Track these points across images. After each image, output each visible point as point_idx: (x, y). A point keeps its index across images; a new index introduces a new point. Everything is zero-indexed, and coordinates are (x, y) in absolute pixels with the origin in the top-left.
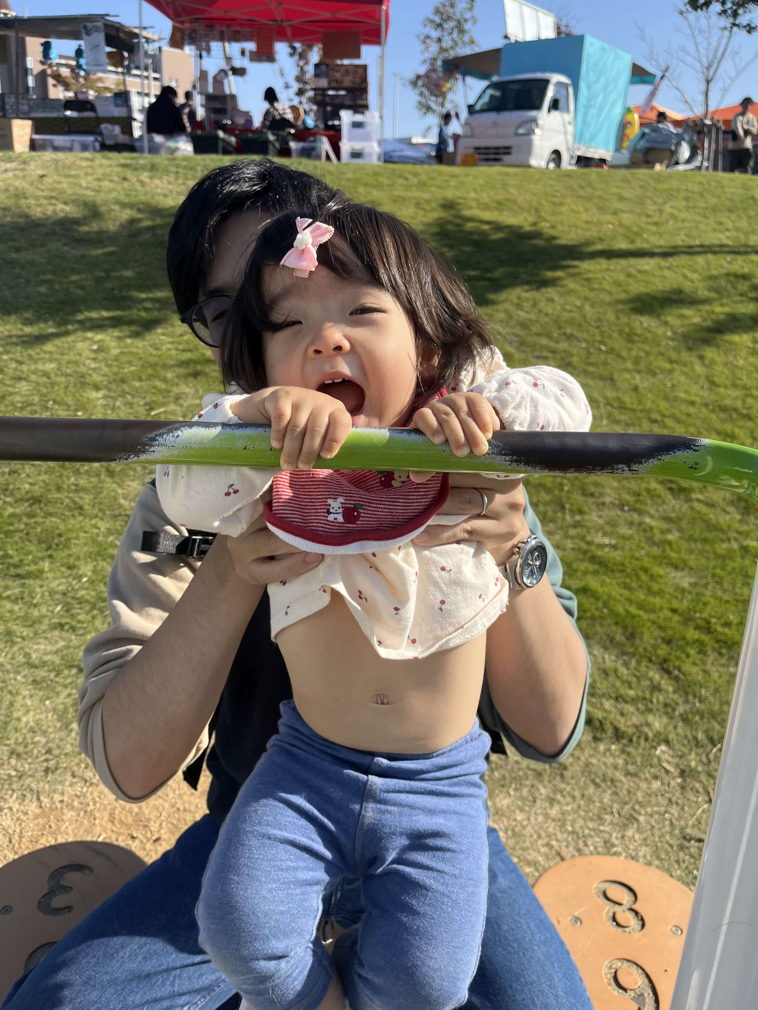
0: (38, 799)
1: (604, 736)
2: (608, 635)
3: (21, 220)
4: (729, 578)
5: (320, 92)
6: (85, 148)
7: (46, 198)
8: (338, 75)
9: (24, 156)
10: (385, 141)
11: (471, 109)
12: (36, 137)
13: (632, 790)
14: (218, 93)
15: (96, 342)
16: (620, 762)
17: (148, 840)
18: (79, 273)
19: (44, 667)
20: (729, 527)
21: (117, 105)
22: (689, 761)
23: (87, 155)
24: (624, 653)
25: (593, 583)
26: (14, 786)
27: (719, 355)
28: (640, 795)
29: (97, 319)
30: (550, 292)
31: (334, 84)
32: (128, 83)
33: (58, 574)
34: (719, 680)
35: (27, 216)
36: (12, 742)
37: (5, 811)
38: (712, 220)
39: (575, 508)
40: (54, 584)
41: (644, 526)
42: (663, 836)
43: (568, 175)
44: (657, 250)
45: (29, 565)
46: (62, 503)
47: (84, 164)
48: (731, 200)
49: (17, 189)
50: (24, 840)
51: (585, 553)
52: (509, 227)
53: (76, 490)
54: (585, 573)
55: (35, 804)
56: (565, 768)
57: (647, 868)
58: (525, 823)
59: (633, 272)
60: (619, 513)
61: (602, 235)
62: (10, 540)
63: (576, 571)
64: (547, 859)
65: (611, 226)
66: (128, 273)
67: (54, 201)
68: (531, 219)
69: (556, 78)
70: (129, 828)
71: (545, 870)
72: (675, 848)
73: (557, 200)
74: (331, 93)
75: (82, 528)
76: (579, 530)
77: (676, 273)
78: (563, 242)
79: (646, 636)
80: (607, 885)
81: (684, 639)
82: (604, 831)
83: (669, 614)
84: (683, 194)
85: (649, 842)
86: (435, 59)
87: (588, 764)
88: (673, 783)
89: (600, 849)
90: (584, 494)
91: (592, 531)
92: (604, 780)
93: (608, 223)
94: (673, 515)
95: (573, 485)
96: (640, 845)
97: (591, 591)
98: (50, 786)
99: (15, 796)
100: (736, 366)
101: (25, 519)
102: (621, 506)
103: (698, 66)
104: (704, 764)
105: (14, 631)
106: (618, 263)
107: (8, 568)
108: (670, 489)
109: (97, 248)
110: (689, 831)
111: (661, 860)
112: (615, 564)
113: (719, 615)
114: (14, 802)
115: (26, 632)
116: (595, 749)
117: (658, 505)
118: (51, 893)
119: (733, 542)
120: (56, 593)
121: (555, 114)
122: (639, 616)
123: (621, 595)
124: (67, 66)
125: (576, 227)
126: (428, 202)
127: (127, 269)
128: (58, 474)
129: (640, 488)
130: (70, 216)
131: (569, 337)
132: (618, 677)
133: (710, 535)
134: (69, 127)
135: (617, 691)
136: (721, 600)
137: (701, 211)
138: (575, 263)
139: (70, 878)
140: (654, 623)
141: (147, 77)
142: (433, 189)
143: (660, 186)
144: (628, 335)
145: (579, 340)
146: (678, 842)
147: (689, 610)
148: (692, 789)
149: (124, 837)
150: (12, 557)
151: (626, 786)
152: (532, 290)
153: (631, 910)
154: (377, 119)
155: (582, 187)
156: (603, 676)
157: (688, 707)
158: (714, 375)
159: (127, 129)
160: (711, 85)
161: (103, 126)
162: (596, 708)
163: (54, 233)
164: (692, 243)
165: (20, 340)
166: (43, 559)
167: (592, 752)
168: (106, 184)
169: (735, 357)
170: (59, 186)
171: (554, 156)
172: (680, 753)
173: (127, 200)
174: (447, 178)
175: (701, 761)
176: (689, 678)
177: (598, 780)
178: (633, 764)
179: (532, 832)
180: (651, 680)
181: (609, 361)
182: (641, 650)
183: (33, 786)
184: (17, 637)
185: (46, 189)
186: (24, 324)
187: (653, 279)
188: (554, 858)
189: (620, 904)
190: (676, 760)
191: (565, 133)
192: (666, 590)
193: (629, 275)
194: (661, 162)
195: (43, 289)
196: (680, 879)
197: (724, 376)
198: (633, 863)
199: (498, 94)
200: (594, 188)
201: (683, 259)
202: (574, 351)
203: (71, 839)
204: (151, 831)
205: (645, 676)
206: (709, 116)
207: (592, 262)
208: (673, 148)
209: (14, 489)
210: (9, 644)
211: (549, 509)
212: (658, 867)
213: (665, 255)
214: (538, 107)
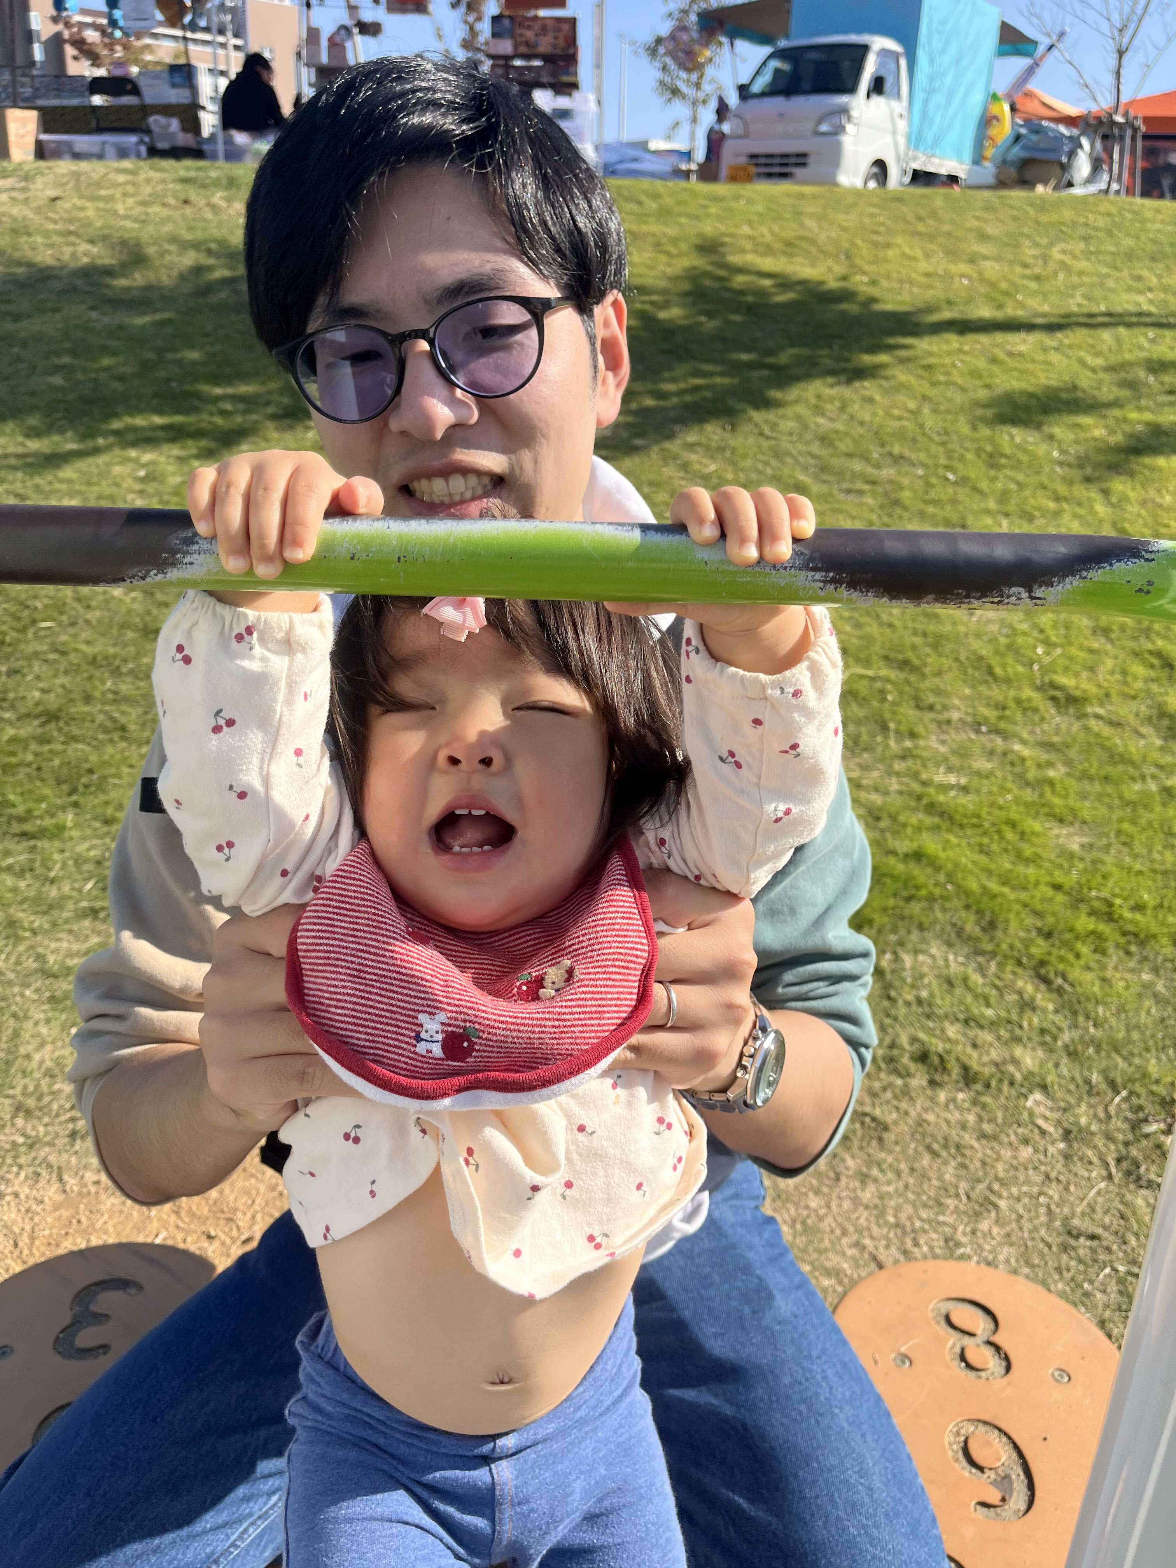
0: (61, 1180)
1: (946, 1078)
2: (954, 925)
3: (20, 270)
4: (1143, 838)
5: (502, 62)
6: (123, 153)
7: (60, 233)
8: (529, 35)
9: (26, 168)
10: (606, 145)
11: (743, 91)
12: (44, 137)
13: (988, 1160)
14: (336, 64)
15: (144, 466)
16: (971, 1118)
17: (234, 1241)
18: (114, 353)
19: (67, 975)
20: (1144, 758)
21: (174, 86)
22: (1076, 1116)
23: (126, 164)
24: (978, 952)
25: (931, 844)
26: (22, 1160)
27: (1134, 488)
28: (1000, 1167)
29: (143, 429)
30: (868, 387)
31: (523, 49)
32: (192, 54)
33: (88, 832)
34: (1126, 994)
35: (30, 265)
36: (18, 1091)
37: (8, 1198)
38: (1125, 273)
39: (903, 728)
40: (82, 848)
41: (1010, 757)
42: (1036, 1229)
43: (898, 199)
44: (1039, 321)
45: (41, 817)
46: (93, 721)
47: (121, 178)
48: (1155, 242)
49: (15, 220)
50: (37, 1242)
51: (919, 798)
52: (803, 282)
53: (115, 701)
54: (919, 829)
55: (55, 1186)
56: (886, 1128)
57: (1013, 1277)
58: (822, 1212)
59: (1001, 355)
60: (973, 736)
61: (951, 295)
62: (10, 779)
63: (904, 826)
64: (857, 1266)
65: (965, 282)
66: (194, 355)
67: (72, 239)
68: (839, 269)
69: (879, 43)
70: (204, 1224)
71: (854, 1283)
72: (1055, 1249)
73: (880, 239)
74: (518, 63)
75: (125, 759)
76: (910, 762)
77: (1068, 356)
78: (889, 307)
79: (1013, 926)
80: (951, 1305)
81: (1071, 930)
82: (945, 1224)
83: (1049, 892)
84: (1081, 231)
85: (1014, 1239)
86: (685, 12)
87: (920, 1122)
88: (1051, 1150)
89: (938, 1251)
90: (918, 707)
91: (930, 765)
92: (946, 1147)
93: (962, 276)
94: (1056, 739)
95: (901, 693)
96: (1001, 1244)
97: (928, 857)
98: (79, 1160)
99: (23, 1174)
100: (1160, 506)
101: (34, 746)
102: (976, 726)
103: (1105, 27)
104: (1100, 1121)
105: (20, 921)
106: (977, 342)
107: (8, 822)
108: (1053, 698)
109: (143, 314)
110: (1076, 1222)
111: (1033, 1266)
112: (965, 816)
113: (1125, 894)
114: (21, 1185)
115: (39, 922)
116: (932, 1099)
117: (1034, 724)
118: (76, 1324)
119: (1149, 780)
120: (86, 861)
121: (878, 101)
122: (1003, 895)
123: (974, 863)
124: (96, 27)
125: (911, 282)
126: (674, 241)
127: (192, 347)
128: (86, 675)
129: (1006, 698)
130: (99, 262)
131: (897, 460)
132: (968, 988)
133: (1115, 771)
134: (98, 122)
135: (968, 1010)
136: (1130, 870)
137: (1108, 258)
138: (909, 341)
139: (106, 1301)
140: (1025, 905)
141: (223, 46)
142: (683, 220)
143: (1044, 218)
144: (991, 456)
145: (913, 465)
146: (1060, 1240)
147: (1081, 886)
148: (1081, 1159)
149: (195, 1237)
150: (14, 806)
151: (980, 1155)
152: (839, 383)
153: (989, 1343)
154: (593, 106)
155: (920, 219)
156: (946, 986)
157: (1076, 1034)
158: (1125, 520)
159: (192, 125)
160: (1126, 58)
161: (152, 119)
162: (934, 1036)
163: (74, 289)
164: (1094, 309)
165: (20, 463)
166: (63, 808)
167: (928, 1104)
168: (156, 210)
169: (1159, 491)
170: (81, 215)
171: (875, 170)
172: (1062, 1104)
173: (189, 237)
174: (705, 202)
175: (1095, 1116)
176: (1079, 990)
177: (935, 1146)
178: (990, 1121)
179: (834, 1225)
180: (1020, 993)
181: (960, 497)
182: (1004, 947)
183: (52, 1159)
184: (24, 929)
185: (61, 218)
186: (27, 436)
187: (1030, 366)
188: (866, 1265)
189: (972, 1335)
190: (1057, 1115)
191: (894, 133)
192: (1045, 855)
193: (994, 360)
194: (1045, 183)
195: (57, 380)
196: (1062, 1295)
197: (1141, 521)
198: (991, 1270)
199: (786, 67)
200: (940, 220)
201: (1079, 336)
202: (905, 481)
203: (111, 1241)
204: (238, 1227)
205: (1011, 987)
206: (1121, 110)
207: (935, 338)
208: (1064, 160)
209: (16, 699)
210: (11, 941)
211: (863, 729)
212: (1027, 1277)
213: (1052, 328)
214: (851, 89)
